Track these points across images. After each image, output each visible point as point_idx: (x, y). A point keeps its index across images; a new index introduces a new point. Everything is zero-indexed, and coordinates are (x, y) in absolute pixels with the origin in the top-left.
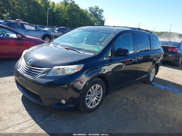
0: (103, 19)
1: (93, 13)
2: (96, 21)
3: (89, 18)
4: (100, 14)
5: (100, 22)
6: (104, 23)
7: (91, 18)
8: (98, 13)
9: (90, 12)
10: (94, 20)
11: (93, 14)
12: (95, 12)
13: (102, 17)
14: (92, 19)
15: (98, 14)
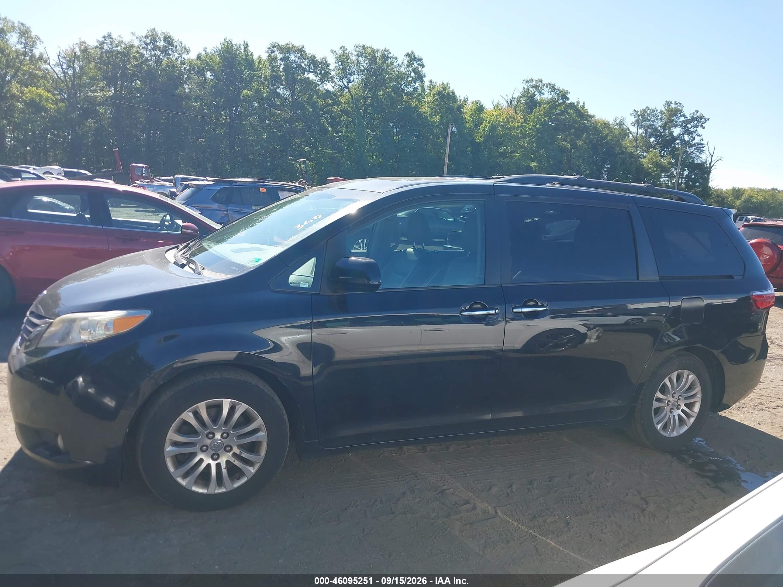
0: (704, 157)
1: (655, 133)
2: (664, 169)
3: (631, 155)
4: (686, 138)
5: (685, 173)
6: (709, 172)
7: (645, 157)
8: (677, 131)
9: (641, 131)
10: (658, 165)
11: (652, 140)
12: (664, 127)
13: (699, 147)
14: (644, 161)
15: (675, 139)
